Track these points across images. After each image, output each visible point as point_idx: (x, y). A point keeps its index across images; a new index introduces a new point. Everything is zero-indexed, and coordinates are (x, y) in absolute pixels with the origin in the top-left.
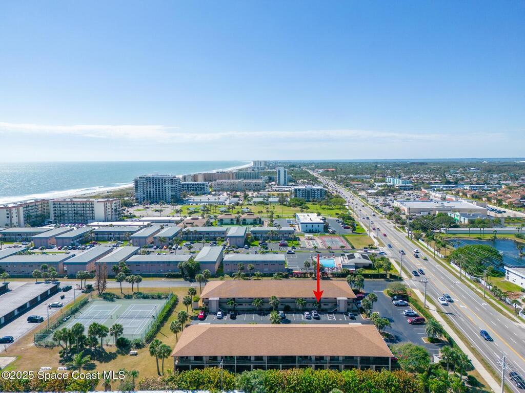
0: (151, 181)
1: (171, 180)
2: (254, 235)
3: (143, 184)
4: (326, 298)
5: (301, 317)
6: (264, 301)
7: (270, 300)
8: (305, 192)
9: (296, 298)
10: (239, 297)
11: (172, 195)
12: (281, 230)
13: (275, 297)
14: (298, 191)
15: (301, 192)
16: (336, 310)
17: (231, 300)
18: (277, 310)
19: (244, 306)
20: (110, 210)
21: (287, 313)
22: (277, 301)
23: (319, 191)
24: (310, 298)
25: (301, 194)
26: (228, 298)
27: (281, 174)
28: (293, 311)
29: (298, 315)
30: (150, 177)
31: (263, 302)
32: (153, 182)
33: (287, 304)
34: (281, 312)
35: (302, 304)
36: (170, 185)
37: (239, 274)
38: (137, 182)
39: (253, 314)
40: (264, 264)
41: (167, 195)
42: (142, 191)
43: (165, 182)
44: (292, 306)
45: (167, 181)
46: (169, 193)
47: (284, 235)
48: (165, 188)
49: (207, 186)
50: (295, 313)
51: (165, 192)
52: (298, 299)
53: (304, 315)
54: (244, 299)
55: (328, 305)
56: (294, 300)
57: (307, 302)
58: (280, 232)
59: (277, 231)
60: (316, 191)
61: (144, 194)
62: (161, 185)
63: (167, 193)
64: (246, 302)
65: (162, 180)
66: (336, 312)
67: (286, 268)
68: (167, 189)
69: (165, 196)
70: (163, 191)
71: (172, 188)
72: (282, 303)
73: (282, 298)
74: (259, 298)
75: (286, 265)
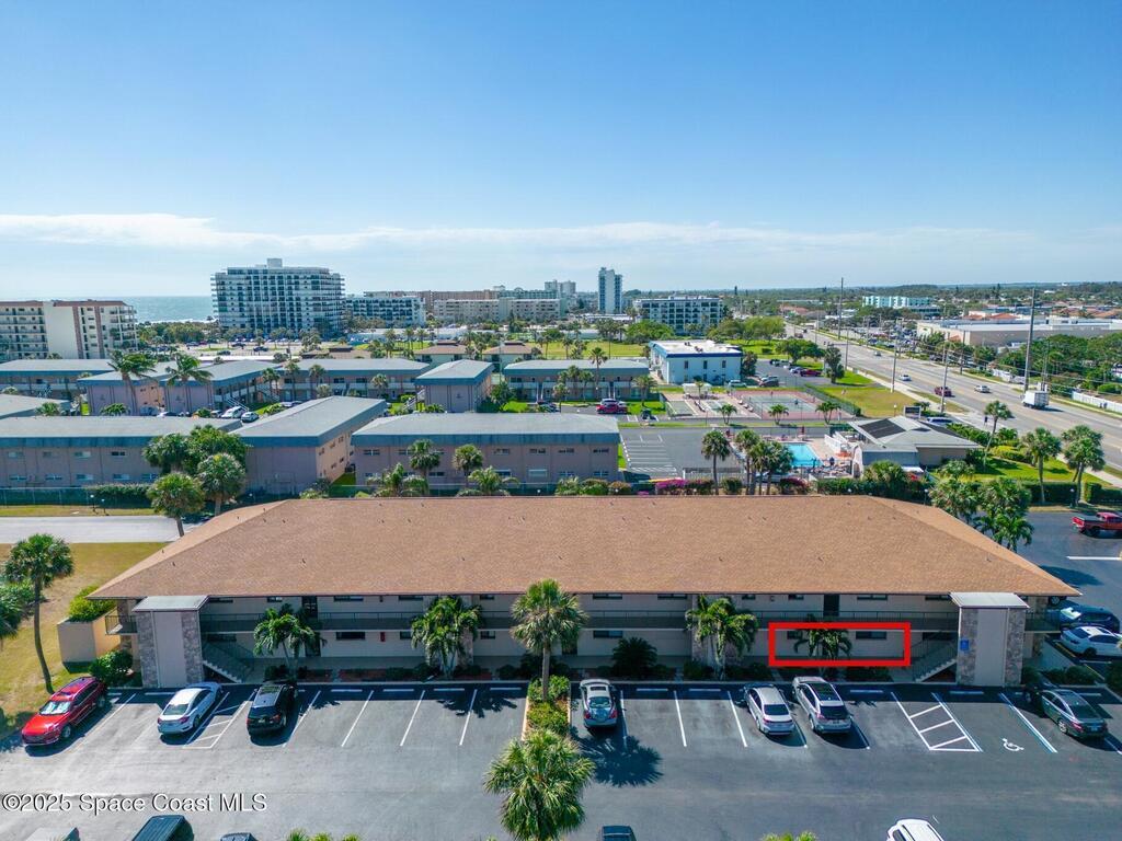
0: (261, 281)
1: (312, 277)
2: (517, 385)
3: (240, 289)
4: (871, 597)
5: (724, 723)
6: (486, 614)
7: (515, 608)
8: (672, 311)
9: (685, 597)
10: (339, 592)
11: (316, 320)
12: (604, 365)
13: (551, 592)
14: (652, 310)
15: (659, 309)
16: (949, 674)
17: (286, 610)
18: (569, 668)
19: (372, 647)
20: (95, 332)
21: (631, 693)
22: (567, 614)
23: (707, 309)
24: (771, 596)
25: (660, 315)
26: (270, 599)
27: (607, 295)
28: (671, 674)
29: (704, 706)
30: (256, 272)
31: (483, 621)
32: (265, 283)
33: (630, 633)
34: (595, 690)
35: (730, 634)
36: (310, 293)
37: (397, 481)
38: (223, 283)
39: (414, 696)
40: (527, 448)
41: (304, 319)
42: (237, 309)
43: (297, 283)
44: (661, 642)
45: (301, 282)
46: (309, 314)
47: (617, 385)
48: (298, 299)
49: (418, 307)
50: (685, 694)
51: (299, 310)
52: (703, 602)
53: (744, 705)
54: (375, 606)
55: (883, 636)
56: (678, 610)
57: (765, 622)
58: (601, 375)
59: (591, 370)
60: (700, 309)
61: (243, 316)
62: (286, 292)
63: (304, 314)
64: (382, 623)
65: (289, 278)
66: (949, 688)
67: (621, 469)
68: (303, 303)
69: (299, 320)
70: (292, 310)
71: (314, 299)
72: (602, 626)
73: (605, 596)
74: (453, 597)
75: (620, 462)
